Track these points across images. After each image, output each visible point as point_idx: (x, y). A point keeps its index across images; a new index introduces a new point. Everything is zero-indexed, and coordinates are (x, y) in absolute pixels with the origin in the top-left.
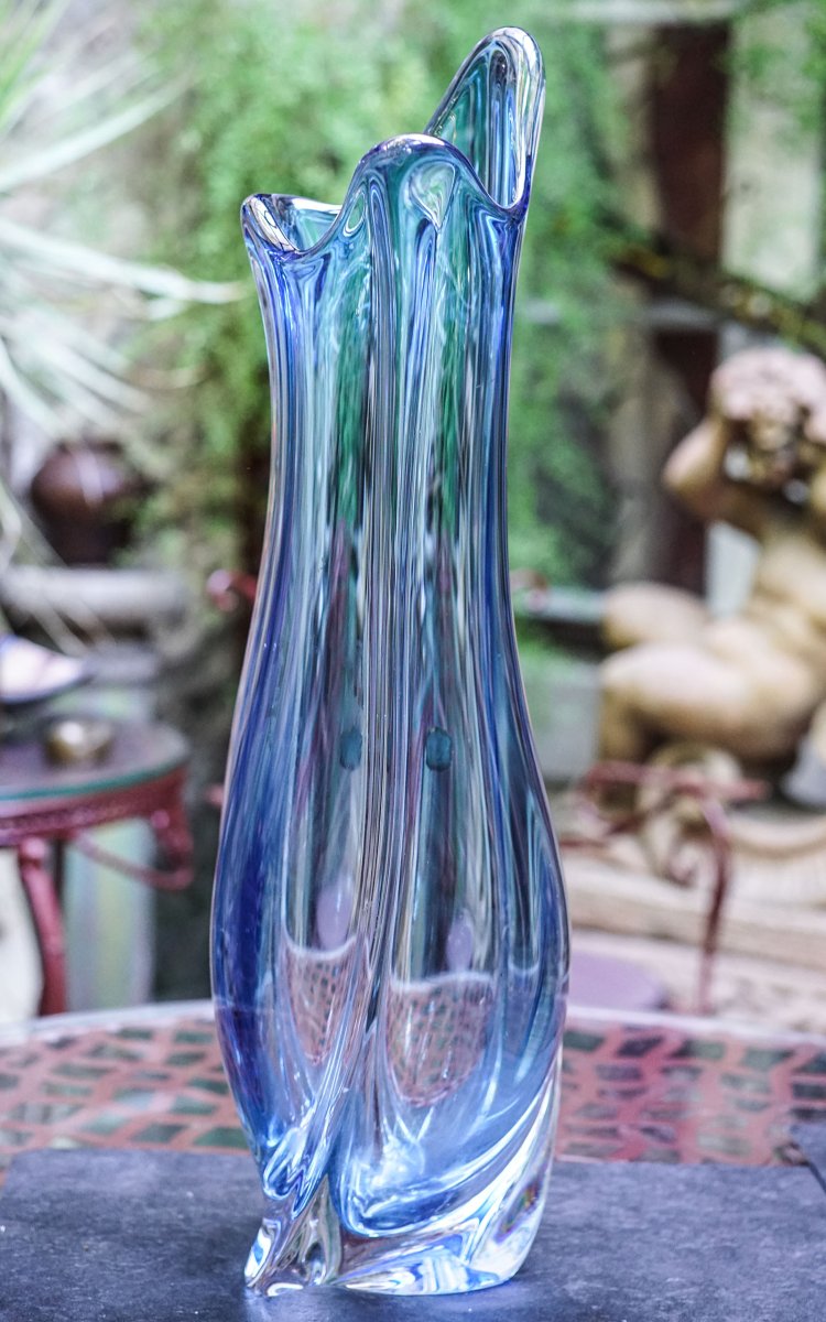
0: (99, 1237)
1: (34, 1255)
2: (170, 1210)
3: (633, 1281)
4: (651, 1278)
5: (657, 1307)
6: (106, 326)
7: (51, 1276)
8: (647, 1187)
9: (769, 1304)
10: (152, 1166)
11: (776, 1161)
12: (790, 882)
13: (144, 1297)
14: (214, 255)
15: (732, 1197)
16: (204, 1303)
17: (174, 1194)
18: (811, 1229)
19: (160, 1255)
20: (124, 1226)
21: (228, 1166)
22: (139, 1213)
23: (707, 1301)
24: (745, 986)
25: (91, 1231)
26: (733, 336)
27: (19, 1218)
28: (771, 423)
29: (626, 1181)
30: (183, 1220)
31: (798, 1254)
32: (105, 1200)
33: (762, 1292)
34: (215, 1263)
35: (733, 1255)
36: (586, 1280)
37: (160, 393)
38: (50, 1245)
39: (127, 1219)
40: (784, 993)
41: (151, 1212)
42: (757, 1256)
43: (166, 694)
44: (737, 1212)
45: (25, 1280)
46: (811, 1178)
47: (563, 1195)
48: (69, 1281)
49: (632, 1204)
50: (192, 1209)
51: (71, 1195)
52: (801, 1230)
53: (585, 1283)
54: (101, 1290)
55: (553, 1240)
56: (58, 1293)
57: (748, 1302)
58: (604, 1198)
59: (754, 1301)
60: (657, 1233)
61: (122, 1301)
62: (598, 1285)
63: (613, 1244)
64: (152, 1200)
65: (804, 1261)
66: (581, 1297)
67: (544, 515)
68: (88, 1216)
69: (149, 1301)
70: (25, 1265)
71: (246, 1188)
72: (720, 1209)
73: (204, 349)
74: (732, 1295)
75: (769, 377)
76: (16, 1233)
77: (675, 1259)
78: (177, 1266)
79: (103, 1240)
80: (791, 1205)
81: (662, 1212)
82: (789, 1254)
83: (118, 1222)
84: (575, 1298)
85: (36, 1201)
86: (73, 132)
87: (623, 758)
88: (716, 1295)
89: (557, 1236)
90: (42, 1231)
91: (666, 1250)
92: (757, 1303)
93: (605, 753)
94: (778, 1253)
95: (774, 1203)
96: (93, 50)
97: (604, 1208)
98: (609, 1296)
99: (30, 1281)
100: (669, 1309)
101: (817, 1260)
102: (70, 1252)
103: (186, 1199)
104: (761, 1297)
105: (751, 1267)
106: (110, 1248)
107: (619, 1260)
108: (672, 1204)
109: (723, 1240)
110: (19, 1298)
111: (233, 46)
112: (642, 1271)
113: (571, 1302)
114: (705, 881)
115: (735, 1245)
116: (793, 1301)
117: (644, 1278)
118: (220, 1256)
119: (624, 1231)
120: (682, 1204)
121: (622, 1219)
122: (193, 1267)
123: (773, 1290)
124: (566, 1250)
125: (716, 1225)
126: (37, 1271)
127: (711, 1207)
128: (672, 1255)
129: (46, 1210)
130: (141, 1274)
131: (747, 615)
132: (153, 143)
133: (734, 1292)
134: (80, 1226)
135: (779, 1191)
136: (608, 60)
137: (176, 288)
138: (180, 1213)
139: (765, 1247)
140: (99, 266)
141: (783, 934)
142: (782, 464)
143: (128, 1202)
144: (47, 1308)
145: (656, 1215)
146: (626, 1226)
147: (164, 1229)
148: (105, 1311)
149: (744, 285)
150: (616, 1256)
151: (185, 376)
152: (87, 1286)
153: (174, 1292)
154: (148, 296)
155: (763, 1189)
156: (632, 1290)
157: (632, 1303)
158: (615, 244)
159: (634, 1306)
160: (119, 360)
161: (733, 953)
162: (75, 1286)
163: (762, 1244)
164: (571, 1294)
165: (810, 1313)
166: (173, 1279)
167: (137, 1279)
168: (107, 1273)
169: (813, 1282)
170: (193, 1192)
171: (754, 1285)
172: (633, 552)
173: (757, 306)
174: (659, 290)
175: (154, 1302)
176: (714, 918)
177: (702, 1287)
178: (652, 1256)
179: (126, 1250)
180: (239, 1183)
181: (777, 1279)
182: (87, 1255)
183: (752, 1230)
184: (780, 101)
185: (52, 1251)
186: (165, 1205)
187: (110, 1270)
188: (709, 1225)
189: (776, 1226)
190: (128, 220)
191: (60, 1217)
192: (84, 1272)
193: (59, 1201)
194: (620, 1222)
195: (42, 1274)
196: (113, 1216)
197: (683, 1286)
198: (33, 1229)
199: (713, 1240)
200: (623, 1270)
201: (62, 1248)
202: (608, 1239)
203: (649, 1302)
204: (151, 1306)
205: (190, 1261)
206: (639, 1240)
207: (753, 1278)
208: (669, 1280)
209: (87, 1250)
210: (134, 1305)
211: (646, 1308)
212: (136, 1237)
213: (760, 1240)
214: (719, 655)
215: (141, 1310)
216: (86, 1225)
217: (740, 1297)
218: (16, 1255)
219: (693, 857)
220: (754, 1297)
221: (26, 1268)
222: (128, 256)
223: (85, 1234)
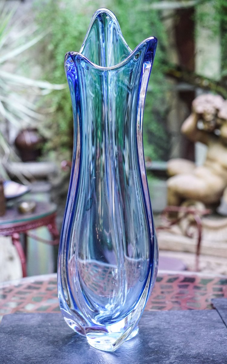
0: (25, 336)
1: (7, 342)
2: (44, 328)
3: (167, 342)
5: (173, 349)
6: (32, 99)
7: (11, 347)
8: (172, 317)
9: (203, 346)
10: (40, 317)
11: (210, 308)
13: (35, 352)
14: (59, 77)
15: (195, 318)
16: (51, 353)
17: (45, 324)
18: (216, 326)
19: (40, 340)
20: (32, 333)
21: (60, 316)
22: (36, 329)
23: (186, 346)
24: (209, 263)
25: (23, 335)
26: (199, 91)
27: (4, 332)
28: (209, 114)
29: (167, 315)
30: (48, 331)
31: (212, 333)
32: (27, 326)
33: (201, 343)
34: (55, 342)
35: (194, 334)
36: (154, 342)
37: (47, 114)
38: (11, 339)
39: (32, 331)
40: (219, 265)
41: (39, 329)
42: (201, 334)
44: (196, 322)
45: (4, 348)
46: (217, 313)
47: (149, 320)
48: (16, 348)
49: (167, 322)
50: (50, 328)
51: (18, 325)
52: (213, 326)
53: (154, 343)
54: (24, 350)
55: (146, 332)
56: (12, 352)
57: (197, 346)
58: (161, 320)
60: (174, 329)
61: (30, 353)
62: (157, 343)
63: (162, 332)
64: (40, 326)
65: (213, 335)
66: (152, 347)
68: (22, 331)
69: (37, 352)
70: (4, 345)
72: (191, 322)
73: (58, 103)
74: (193, 345)
75: (208, 102)
76: (3, 336)
77: (178, 335)
78: (45, 343)
79: (26, 337)
80: (211, 320)
81: (175, 323)
82: (209, 333)
83: (30, 332)
84: (151, 347)
85: (8, 328)
86: (20, 45)
87: (174, 205)
88: (189, 345)
89: (147, 331)
90: (10, 335)
91: (176, 333)
92: (200, 346)
93: (169, 204)
94: (206, 333)
95: (206, 319)
96: (24, 24)
97: (160, 323)
98: (160, 346)
99: (6, 349)
100: (176, 349)
101: (217, 334)
102: (17, 341)
103: (48, 326)
104: (201, 345)
105: (199, 337)
106: (27, 339)
107: (163, 336)
108: (179, 321)
109: (192, 330)
110: (2, 353)
111: (61, 21)
112: (169, 339)
113: (150, 348)
114: (196, 236)
115: (195, 331)
116: (210, 345)
117: (170, 341)
118: (56, 340)
119: (165, 329)
120: (181, 321)
121: (165, 325)
122: (49, 343)
123: (204, 343)
124: (150, 334)
125: (190, 326)
126: (8, 346)
127: (189, 321)
128: (178, 334)
129: (11, 330)
130: (35, 346)
131: (205, 165)
132: (41, 48)
134: (20, 334)
135: (207, 316)
136: (162, 19)
137: (49, 87)
138: (47, 329)
139: (203, 331)
140: (29, 82)
141: (218, 249)
142: (212, 124)
143: (33, 327)
144: (10, 356)
146: (166, 327)
147: (42, 334)
148: (25, 356)
149: (201, 77)
150: (163, 335)
151: (53, 109)
152: (20, 349)
153: (44, 350)
154: (41, 89)
155: (203, 316)
156: (166, 344)
157: (166, 348)
158: (166, 68)
159: (167, 349)
160: (35, 107)
161: (204, 255)
162: (17, 349)
163: (202, 331)
164: (150, 346)
165: (214, 348)
166: (44, 347)
167: (34, 347)
169: (215, 340)
170: (51, 323)
171: (199, 342)
172: (176, 150)
173: (205, 83)
174: (179, 80)
176: (199, 246)
177: (185, 343)
178: (172, 335)
179: (31, 339)
181: (205, 340)
182: (21, 341)
183: (200, 327)
184: (209, 28)
185: (12, 340)
186: (42, 327)
187: (27, 345)
188: (188, 326)
189: (206, 326)
190: (37, 70)
191: (14, 332)
192: (20, 346)
193: (15, 327)
194: (164, 327)
195: (9, 347)
196: (29, 331)
197: (180, 342)
198: (7, 335)
199: (189, 330)
200: (164, 339)
201: (15, 340)
202: (161, 331)
203: (171, 347)
204: (37, 354)
205: (48, 342)
206: (169, 331)
207: (199, 340)
208: (176, 341)
209: (21, 340)
210: (33, 354)
211: (170, 349)
212: (34, 336)
213: (202, 329)
214: (198, 176)
215: (35, 355)
216: (22, 333)
217: (195, 345)
218: (2, 342)
219: (193, 230)
221: (5, 346)
222: (37, 79)
223: (21, 336)
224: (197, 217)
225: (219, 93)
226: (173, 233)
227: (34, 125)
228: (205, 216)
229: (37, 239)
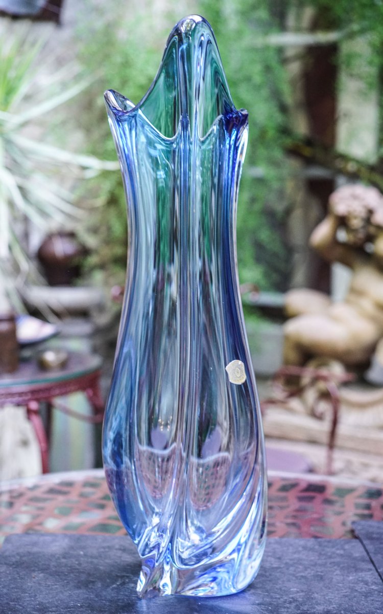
0: (40, 572)
1: (10, 580)
2: (72, 560)
3: (275, 590)
4: (283, 589)
5: (285, 602)
6: (69, 183)
7: (17, 589)
8: (285, 549)
9: (336, 600)
10: (66, 541)
11: (349, 536)
12: (368, 417)
13: (56, 598)
14: (113, 150)
15: (323, 553)
16: (82, 601)
17: (75, 553)
18: (358, 567)
19: (66, 580)
20: (51, 567)
21: (100, 540)
22: (58, 561)
23: (308, 599)
24: (349, 463)
25: (37, 569)
26: (341, 180)
27: (6, 564)
28: (356, 218)
29: (276, 546)
30: (78, 564)
31: (351, 578)
32: (44, 555)
33: (333, 595)
34: (89, 583)
35: (321, 578)
37: (92, 210)
38: (18, 575)
39: (53, 564)
40: (366, 466)
41: (63, 560)
42: (332, 578)
43: (99, 341)
44: (325, 559)
45: (5, 591)
46: (360, 545)
48: (24, 591)
49: (278, 556)
50: (82, 559)
51: (29, 553)
52: (353, 567)
53: (254, 591)
54: (38, 595)
56: (19, 597)
57: (326, 600)
59: (329, 599)
60: (288, 569)
61: (47, 600)
63: (268, 574)
64: (65, 555)
65: (353, 581)
66: (251, 598)
67: (258, 260)
68: (36, 563)
69: (59, 599)
70: (6, 584)
71: (107, 550)
72: (317, 558)
73: (109, 191)
74: (320, 596)
75: (355, 197)
76: (4, 570)
77: (295, 580)
78: (72, 584)
79: (42, 573)
80: (350, 556)
81: (291, 560)
82: (347, 578)
83: (49, 565)
85: (14, 556)
86: (52, 95)
87: (294, 364)
88: (312, 596)
90: (16, 569)
91: (291, 577)
92: (331, 600)
93: (286, 362)
94: (342, 577)
95: (342, 555)
96: (60, 63)
98: (264, 597)
99: (7, 591)
100: (290, 603)
101: (359, 581)
102: (26, 579)
103: (79, 555)
104: (333, 597)
105: (329, 584)
106: (44, 576)
107: (270, 581)
108: (296, 556)
109: (317, 572)
111: (118, 59)
112: (280, 586)
114: (329, 417)
115: (322, 574)
116: (347, 599)
117: (280, 589)
118: (92, 580)
119: (273, 568)
120: (301, 556)
121: (272, 563)
122: (79, 584)
123: (338, 594)
125: (315, 565)
126: (11, 587)
127: (313, 557)
128: (294, 578)
129: (18, 560)
130: (56, 588)
131: (347, 302)
132: (86, 102)
133: (321, 595)
134: (32, 567)
135: (344, 550)
136: (284, 61)
137: (95, 164)
138: (76, 560)
139: (337, 575)
140: (64, 156)
141: (365, 440)
142: (361, 235)
143: (54, 556)
144: (13, 603)
145: (288, 561)
146: (275, 566)
147: (69, 568)
148: (39, 604)
149: (345, 158)
150: (269, 579)
151: (101, 201)
152: (32, 593)
153: (70, 596)
154: (84, 168)
155: (338, 549)
156: (274, 594)
157: (274, 600)
158: (288, 141)
160: (73, 197)
161: (342, 448)
162: (27, 593)
163: (335, 573)
165: (354, 604)
166: (70, 590)
167: (55, 590)
168: (41, 587)
169: (357, 591)
170: (83, 551)
171: (330, 592)
172: (300, 274)
173: (351, 167)
174: (309, 161)
175: (61, 600)
176: (333, 433)
177: (307, 593)
178: (285, 579)
179: (51, 577)
180: (104, 548)
181: (340, 589)
182: (34, 580)
183: (331, 568)
184: (359, 77)
185: (18, 578)
186: (70, 558)
187: (43, 586)
188: (312, 565)
189: (341, 566)
190: (78, 137)
191: (23, 563)
192: (31, 587)
193: (24, 556)
194: (272, 564)
195: (13, 588)
196: (47, 563)
197: (298, 592)
198: (11, 568)
199: (313, 572)
200: (271, 585)
201: (23, 577)
202: (266, 572)
203: (282, 600)
204: (59, 602)
205: (79, 582)
206: (280, 572)
207: (329, 588)
208: (292, 590)
209: (34, 577)
210: (52, 602)
211: (280, 602)
212: (56, 572)
213: (334, 572)
214: (335, 319)
215: (55, 604)
216: (35, 566)
217: (323, 597)
218: (3, 580)
219: (324, 407)
220: (330, 597)
221: (6, 586)
222: (78, 151)
223: (34, 571)
224: (332, 386)
225: (374, 184)
226: (291, 411)
227: (69, 226)
228: (345, 384)
229: (67, 412)
